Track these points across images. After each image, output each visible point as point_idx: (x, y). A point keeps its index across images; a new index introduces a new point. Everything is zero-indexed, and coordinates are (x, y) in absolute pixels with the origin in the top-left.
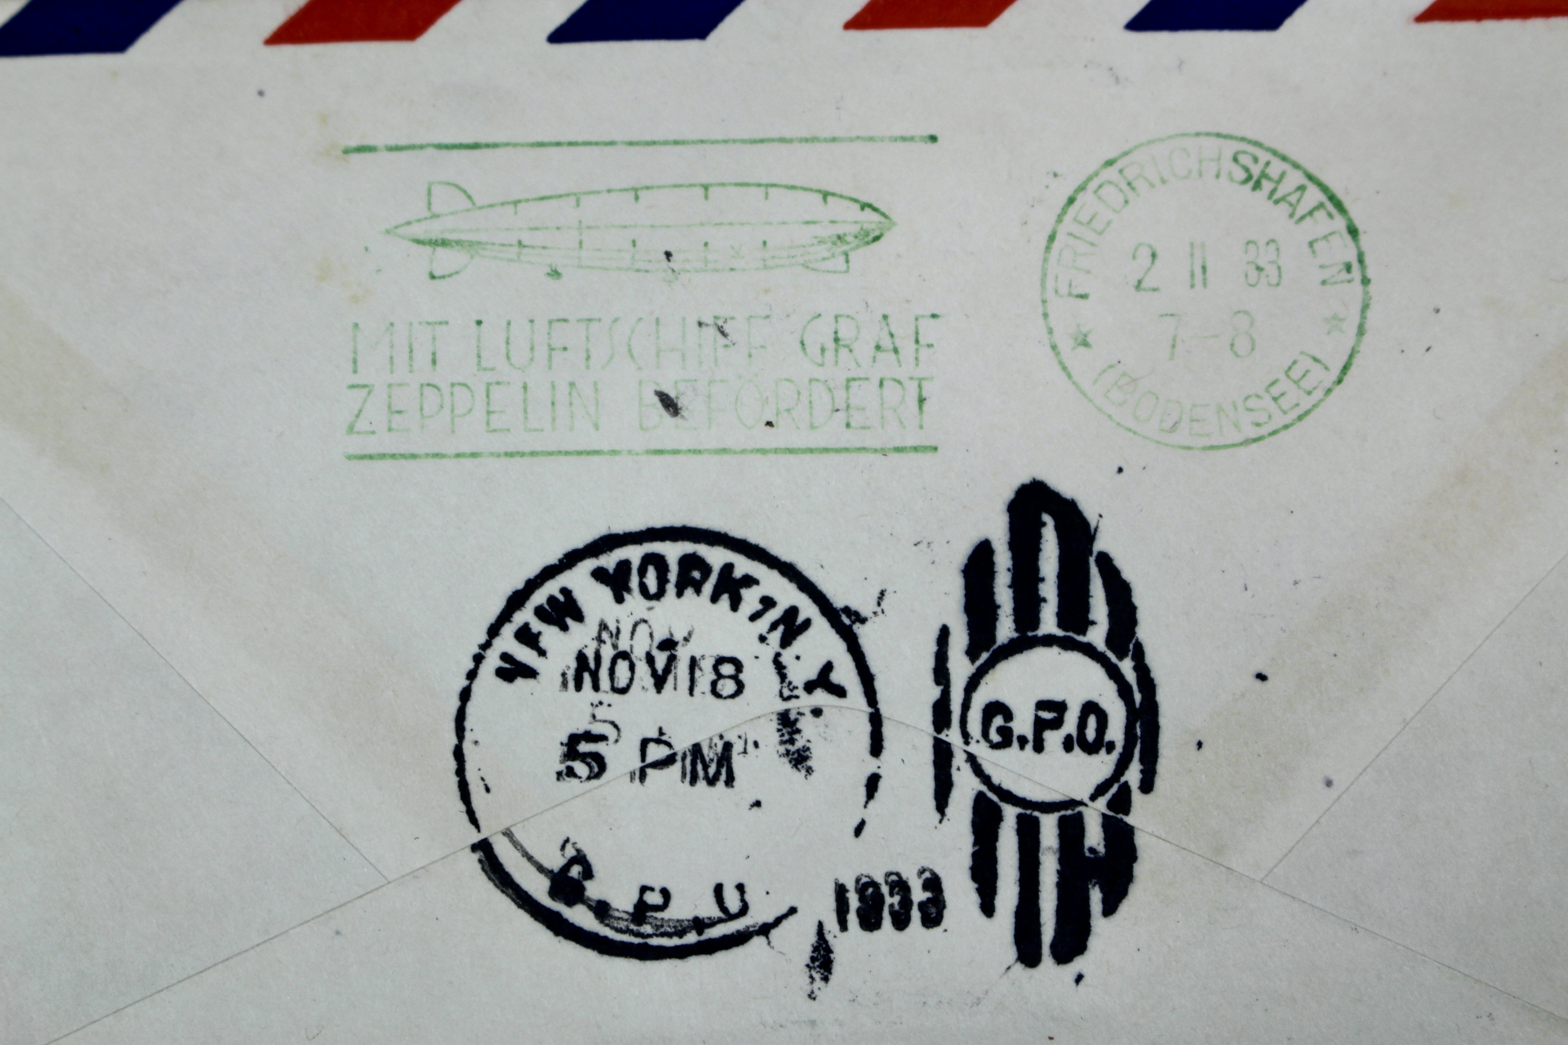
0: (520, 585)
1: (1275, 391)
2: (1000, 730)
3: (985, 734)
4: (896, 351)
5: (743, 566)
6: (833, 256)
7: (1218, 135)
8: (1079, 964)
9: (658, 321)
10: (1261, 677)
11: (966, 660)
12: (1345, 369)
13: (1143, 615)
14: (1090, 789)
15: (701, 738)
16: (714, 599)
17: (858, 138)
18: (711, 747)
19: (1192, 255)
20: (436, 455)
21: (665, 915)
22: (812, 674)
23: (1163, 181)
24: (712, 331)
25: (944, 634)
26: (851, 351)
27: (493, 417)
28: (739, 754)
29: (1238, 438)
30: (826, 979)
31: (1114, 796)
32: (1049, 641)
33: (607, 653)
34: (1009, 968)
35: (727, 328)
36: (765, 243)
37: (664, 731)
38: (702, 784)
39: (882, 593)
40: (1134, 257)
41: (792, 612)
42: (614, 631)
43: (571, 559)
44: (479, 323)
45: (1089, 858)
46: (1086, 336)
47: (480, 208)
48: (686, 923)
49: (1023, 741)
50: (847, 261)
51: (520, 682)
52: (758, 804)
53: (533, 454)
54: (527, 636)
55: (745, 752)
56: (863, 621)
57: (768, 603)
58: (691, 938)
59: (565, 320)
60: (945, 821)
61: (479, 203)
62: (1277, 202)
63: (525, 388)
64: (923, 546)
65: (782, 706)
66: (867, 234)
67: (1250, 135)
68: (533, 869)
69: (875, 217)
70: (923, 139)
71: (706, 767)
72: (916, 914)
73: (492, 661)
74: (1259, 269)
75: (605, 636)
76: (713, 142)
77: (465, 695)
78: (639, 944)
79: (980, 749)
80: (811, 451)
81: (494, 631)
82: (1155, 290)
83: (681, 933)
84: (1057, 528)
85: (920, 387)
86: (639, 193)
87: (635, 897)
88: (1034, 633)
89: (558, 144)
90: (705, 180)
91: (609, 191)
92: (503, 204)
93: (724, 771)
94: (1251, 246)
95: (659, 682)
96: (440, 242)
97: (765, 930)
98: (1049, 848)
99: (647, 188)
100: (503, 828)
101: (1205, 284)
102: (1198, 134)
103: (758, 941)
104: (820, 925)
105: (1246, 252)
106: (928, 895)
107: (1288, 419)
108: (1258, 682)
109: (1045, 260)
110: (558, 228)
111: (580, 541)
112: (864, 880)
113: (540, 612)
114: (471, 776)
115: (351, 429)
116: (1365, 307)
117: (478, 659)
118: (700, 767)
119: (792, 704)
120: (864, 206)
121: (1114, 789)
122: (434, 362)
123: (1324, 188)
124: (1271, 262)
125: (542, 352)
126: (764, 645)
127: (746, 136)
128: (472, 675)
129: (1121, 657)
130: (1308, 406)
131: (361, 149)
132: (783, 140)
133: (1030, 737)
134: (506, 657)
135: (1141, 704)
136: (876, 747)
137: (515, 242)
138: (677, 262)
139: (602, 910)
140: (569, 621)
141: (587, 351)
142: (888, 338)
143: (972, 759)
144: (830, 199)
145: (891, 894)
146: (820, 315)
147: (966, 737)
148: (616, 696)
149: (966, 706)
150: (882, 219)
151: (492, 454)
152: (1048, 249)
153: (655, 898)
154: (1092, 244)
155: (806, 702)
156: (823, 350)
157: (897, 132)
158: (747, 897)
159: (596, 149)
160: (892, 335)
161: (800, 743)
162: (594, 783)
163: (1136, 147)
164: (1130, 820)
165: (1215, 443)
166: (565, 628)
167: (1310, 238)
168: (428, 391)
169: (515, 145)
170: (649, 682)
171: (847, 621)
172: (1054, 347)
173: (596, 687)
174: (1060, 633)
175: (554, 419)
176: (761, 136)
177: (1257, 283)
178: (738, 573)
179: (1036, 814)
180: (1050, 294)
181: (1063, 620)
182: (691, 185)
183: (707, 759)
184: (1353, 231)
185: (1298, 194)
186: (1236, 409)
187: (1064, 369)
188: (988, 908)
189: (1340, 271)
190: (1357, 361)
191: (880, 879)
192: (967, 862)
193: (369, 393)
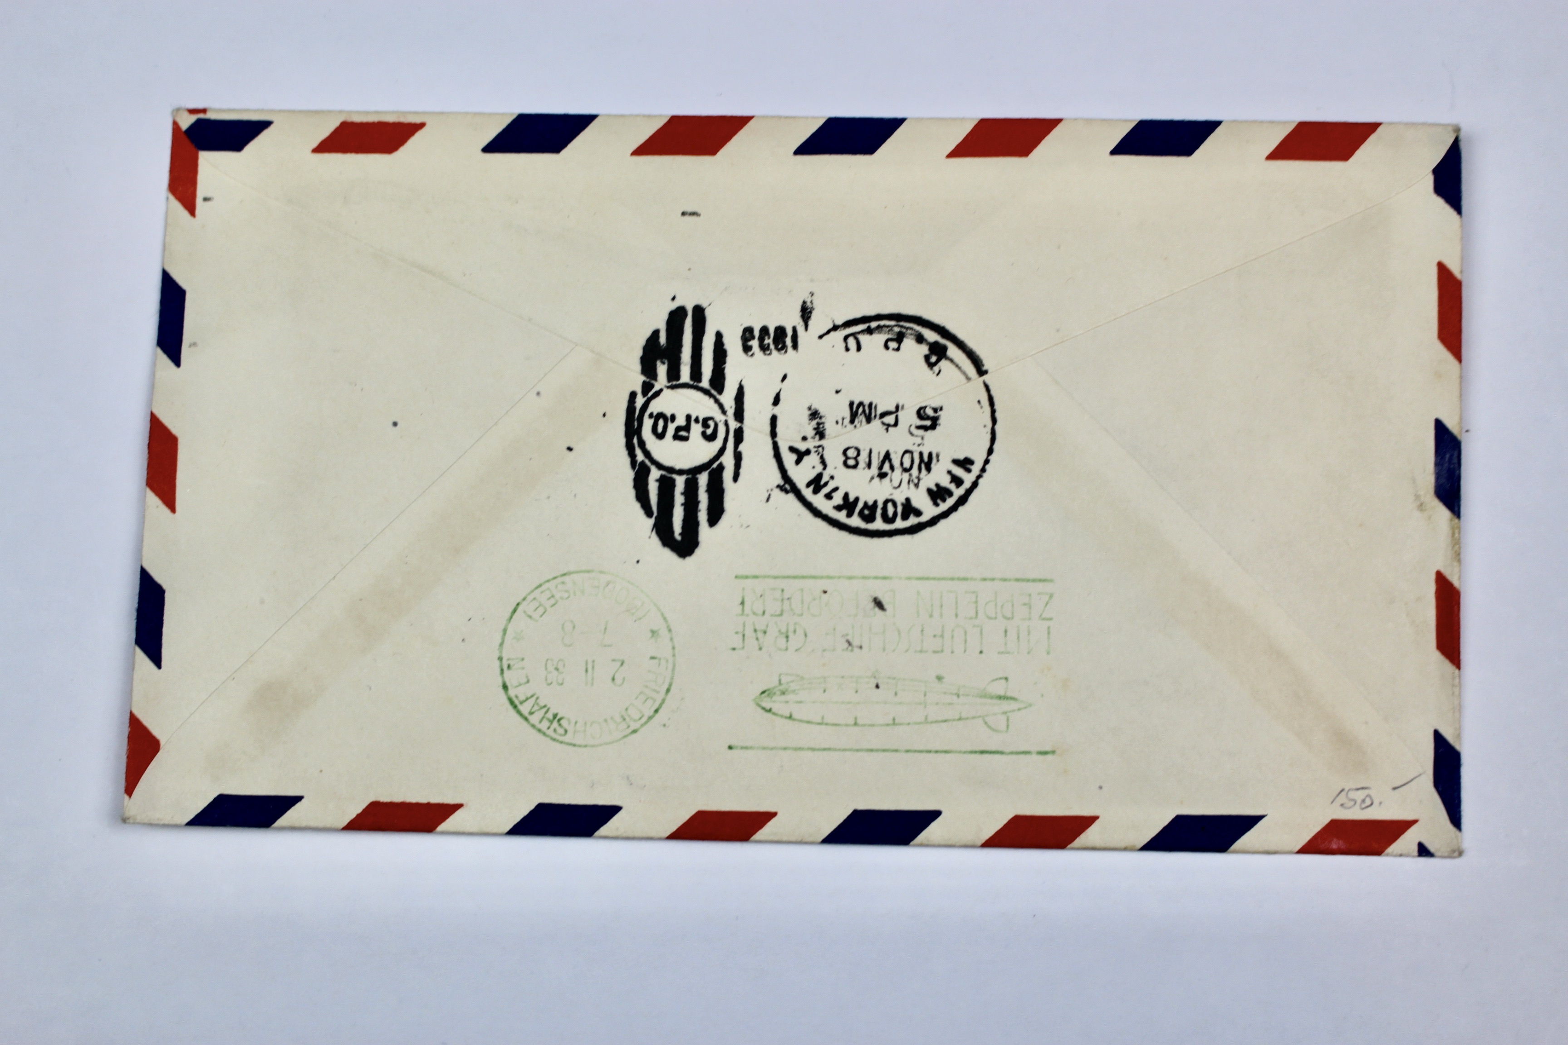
0: (961, 509)
1: (552, 601)
2: (708, 427)
3: (716, 425)
4: (755, 631)
5: (841, 516)
6: (788, 683)
7: (574, 745)
8: (673, 306)
9: (884, 650)
10: (570, 449)
11: (725, 464)
12: (515, 611)
13: (630, 483)
14: (662, 394)
15: (866, 427)
16: (857, 499)
17: (772, 749)
18: (861, 422)
19: (593, 679)
20: (1005, 580)
21: (887, 336)
22: (806, 459)
23: (606, 721)
24: (856, 643)
25: (736, 478)
26: (780, 631)
27: (974, 600)
28: (846, 418)
29: (575, 576)
30: (804, 302)
31: (650, 390)
32: (681, 472)
33: (915, 471)
34: (710, 305)
35: (846, 645)
36: (825, 691)
37: (885, 431)
38: (866, 403)
39: (768, 500)
40: (624, 679)
41: (816, 491)
42: (911, 482)
43: (933, 521)
44: (981, 652)
45: (666, 358)
46: (653, 636)
47: (979, 717)
48: (877, 331)
49: (697, 420)
50: (780, 680)
51: (961, 457)
52: (837, 392)
53: (952, 579)
54: (958, 481)
55: (843, 419)
56: (778, 486)
57: (829, 496)
58: (874, 324)
59: (934, 652)
60: (739, 381)
61: (980, 721)
62: (545, 706)
63: (957, 615)
64: (745, 526)
65: (822, 442)
66: (768, 695)
67: (558, 745)
68: (956, 360)
69: (764, 705)
70: (736, 748)
71: (864, 411)
72: (757, 333)
73: (976, 469)
74: (557, 669)
75: (916, 481)
76: (850, 750)
77: (990, 451)
78: (901, 321)
79: (719, 417)
80: (803, 577)
81: (975, 485)
82: (614, 660)
83: (879, 328)
84: (672, 532)
85: (743, 610)
86: (891, 722)
87: (902, 345)
88: (687, 477)
89: (937, 752)
90: (856, 728)
91: (909, 724)
92: (967, 719)
93: (854, 409)
94: (561, 682)
95: (887, 456)
96: (1002, 699)
97: (835, 328)
98: (685, 365)
99: (888, 725)
100: (971, 383)
101: (587, 663)
102: (586, 746)
103: (839, 322)
104: (806, 329)
105: (563, 679)
106: (750, 343)
107: (547, 585)
108: (572, 446)
109: (672, 678)
110: (937, 704)
111: (928, 531)
112: (783, 351)
113: (950, 494)
114: (988, 410)
115: (1051, 596)
116: (502, 644)
117: (983, 470)
118: (867, 411)
119: (818, 443)
120: (770, 711)
121: (650, 394)
122: (1006, 631)
123: (519, 713)
124: (550, 672)
125: (947, 635)
126: (832, 474)
127: (832, 753)
128: (987, 462)
129: (642, 463)
130: (535, 592)
131: (1045, 753)
132: (813, 749)
133: (693, 424)
134: (969, 471)
135: (633, 438)
136: (774, 420)
137: (961, 697)
138: (873, 683)
139: (920, 339)
140: (935, 489)
141: (922, 635)
142: (759, 637)
143: (724, 412)
144: (788, 715)
145: (769, 345)
146: (796, 650)
147: (726, 424)
148: (911, 448)
149: (726, 440)
150: (760, 703)
151: (975, 579)
152: (670, 685)
153: (893, 345)
154: (646, 687)
155: (810, 444)
156: (795, 632)
157: (749, 752)
158: (844, 345)
159: (916, 747)
160: (757, 639)
161: (814, 423)
162: (923, 405)
163: (620, 740)
164: (643, 378)
165: (587, 575)
166: (937, 485)
167: (528, 685)
168: (1009, 615)
169: (960, 752)
170: (893, 456)
171: (787, 487)
172: (670, 630)
173: (921, 454)
174: (674, 476)
175: (941, 597)
176: (825, 752)
177: (558, 662)
178: (844, 512)
179: (692, 383)
180: (671, 660)
181: (672, 483)
182: (864, 725)
183: (863, 415)
184: (505, 687)
185: (533, 710)
186: (575, 593)
187: (665, 619)
188: (719, 336)
189: (514, 665)
190: (508, 615)
191: (775, 352)
192: (728, 359)
193: (1041, 616)
